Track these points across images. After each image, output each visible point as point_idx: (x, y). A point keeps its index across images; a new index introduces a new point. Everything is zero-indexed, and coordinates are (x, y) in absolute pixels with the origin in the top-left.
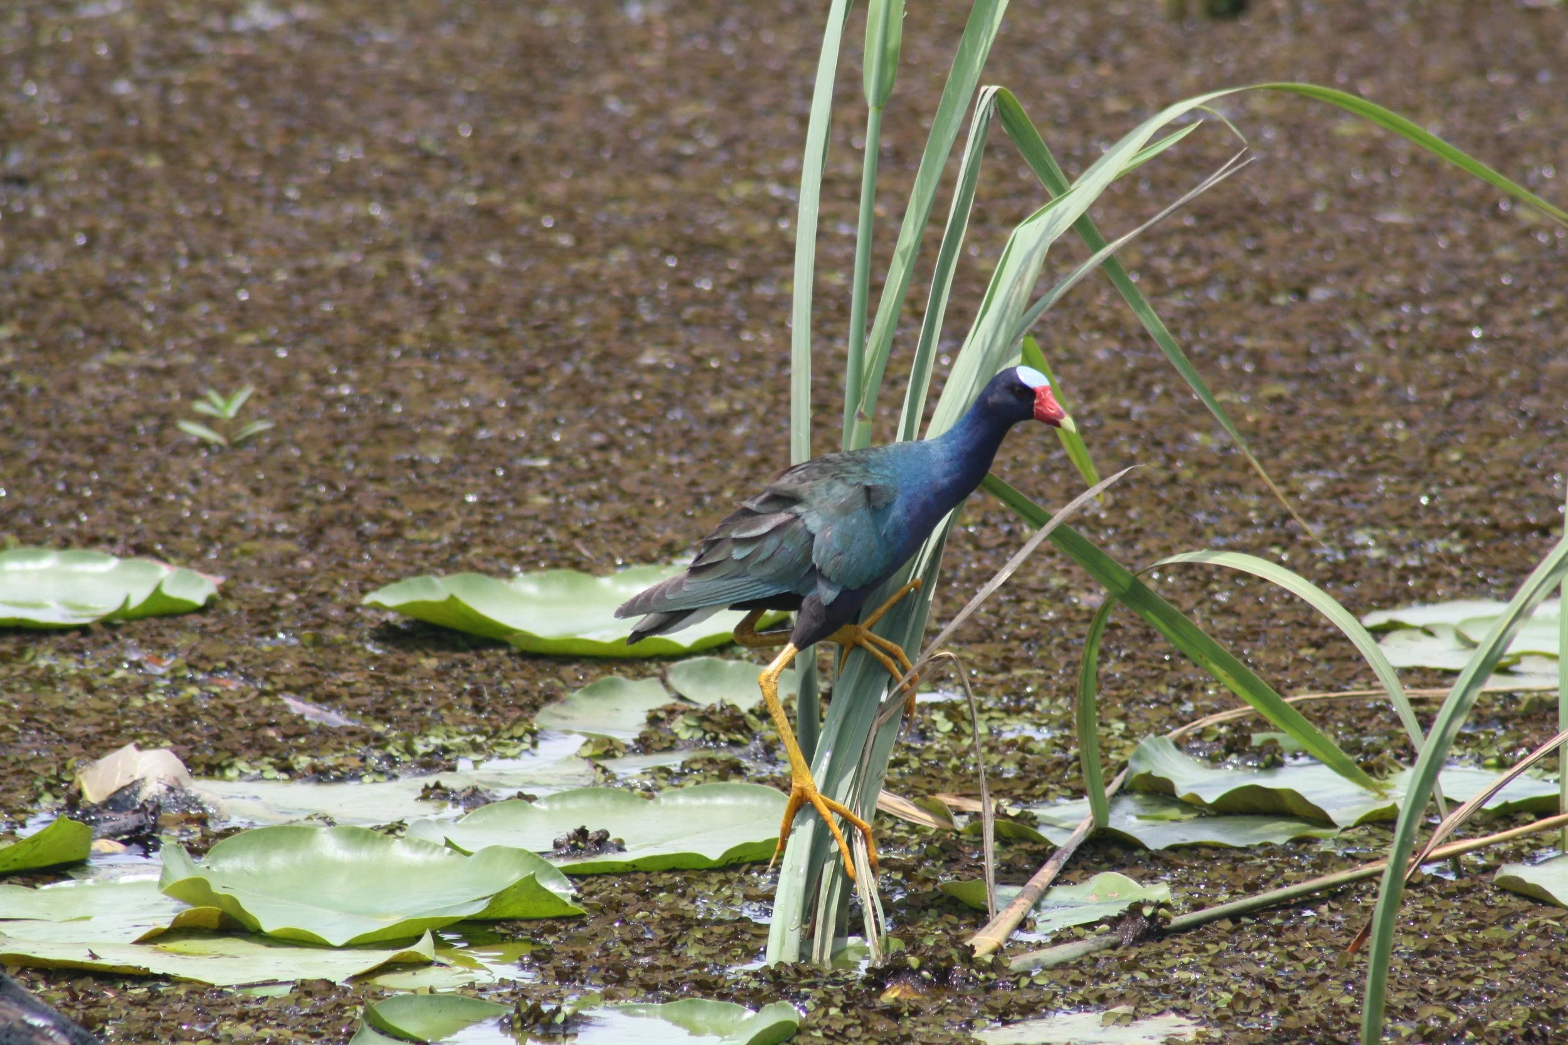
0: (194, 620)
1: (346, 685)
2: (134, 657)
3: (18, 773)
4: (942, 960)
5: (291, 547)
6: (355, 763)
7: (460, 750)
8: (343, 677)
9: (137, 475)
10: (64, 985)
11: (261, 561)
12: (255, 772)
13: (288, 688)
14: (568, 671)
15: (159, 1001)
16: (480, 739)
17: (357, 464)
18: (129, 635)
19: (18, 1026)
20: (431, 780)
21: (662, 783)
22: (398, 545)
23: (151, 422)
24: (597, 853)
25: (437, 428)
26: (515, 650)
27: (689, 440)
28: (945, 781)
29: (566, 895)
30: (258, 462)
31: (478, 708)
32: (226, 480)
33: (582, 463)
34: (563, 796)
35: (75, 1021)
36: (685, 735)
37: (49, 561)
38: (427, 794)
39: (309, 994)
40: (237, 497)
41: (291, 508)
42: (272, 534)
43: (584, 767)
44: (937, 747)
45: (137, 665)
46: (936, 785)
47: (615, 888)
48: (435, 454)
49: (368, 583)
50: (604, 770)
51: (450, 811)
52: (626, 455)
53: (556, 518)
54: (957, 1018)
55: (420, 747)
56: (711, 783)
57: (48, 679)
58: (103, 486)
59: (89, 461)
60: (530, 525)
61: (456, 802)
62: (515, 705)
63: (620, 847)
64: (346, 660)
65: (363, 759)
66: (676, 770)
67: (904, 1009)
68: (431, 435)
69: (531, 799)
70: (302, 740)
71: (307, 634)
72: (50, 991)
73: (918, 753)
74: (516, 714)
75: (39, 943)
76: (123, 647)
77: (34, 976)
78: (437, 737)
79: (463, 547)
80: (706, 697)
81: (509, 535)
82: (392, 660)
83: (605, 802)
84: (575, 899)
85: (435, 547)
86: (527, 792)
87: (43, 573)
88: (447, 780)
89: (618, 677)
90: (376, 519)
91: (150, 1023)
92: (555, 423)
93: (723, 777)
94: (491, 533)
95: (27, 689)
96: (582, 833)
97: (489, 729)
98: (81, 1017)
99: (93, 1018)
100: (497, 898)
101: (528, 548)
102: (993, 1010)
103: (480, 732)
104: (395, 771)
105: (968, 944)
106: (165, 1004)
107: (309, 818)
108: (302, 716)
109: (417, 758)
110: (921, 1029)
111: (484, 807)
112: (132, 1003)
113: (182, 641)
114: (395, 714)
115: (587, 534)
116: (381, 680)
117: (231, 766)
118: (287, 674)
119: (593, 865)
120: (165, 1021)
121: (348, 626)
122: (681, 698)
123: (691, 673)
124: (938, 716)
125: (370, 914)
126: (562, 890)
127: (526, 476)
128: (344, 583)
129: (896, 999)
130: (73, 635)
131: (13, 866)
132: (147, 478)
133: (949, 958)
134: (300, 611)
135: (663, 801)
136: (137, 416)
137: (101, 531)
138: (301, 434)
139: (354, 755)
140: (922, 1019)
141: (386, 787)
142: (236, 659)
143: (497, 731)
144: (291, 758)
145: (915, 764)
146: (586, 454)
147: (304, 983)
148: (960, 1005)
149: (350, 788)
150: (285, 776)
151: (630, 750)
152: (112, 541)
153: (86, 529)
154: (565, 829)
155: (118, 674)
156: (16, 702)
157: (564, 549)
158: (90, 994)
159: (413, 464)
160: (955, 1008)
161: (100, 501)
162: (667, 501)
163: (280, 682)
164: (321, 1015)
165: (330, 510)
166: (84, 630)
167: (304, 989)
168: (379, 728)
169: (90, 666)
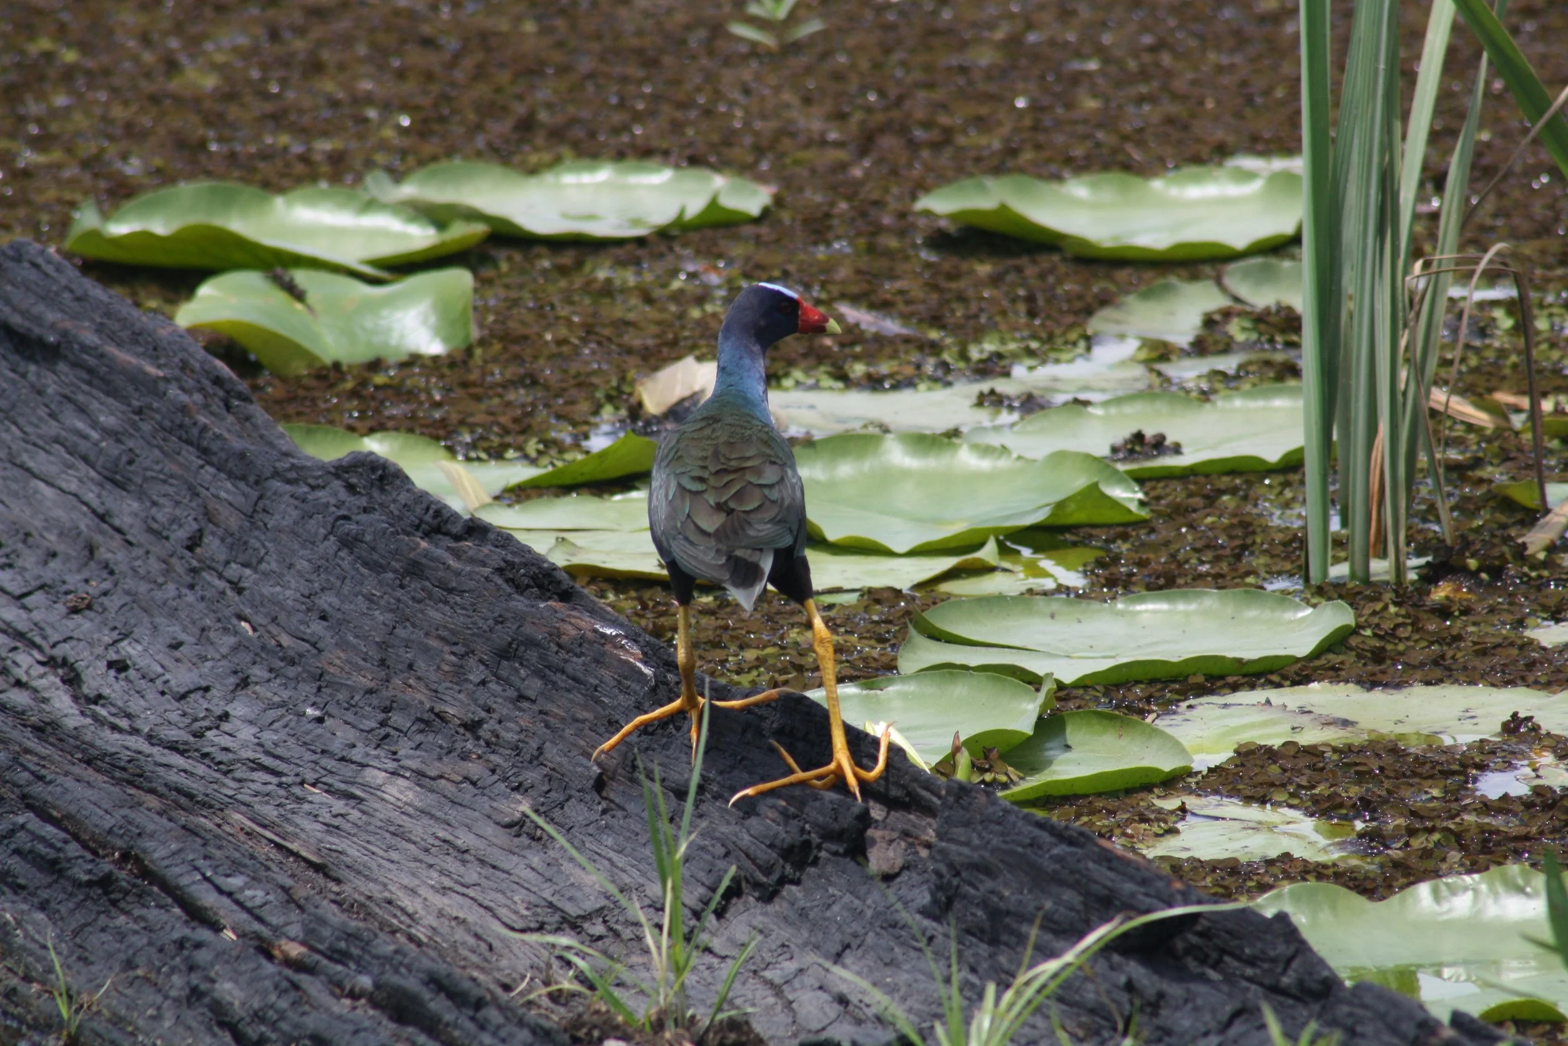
0: (748, 230)
1: (901, 292)
2: (691, 268)
3: (579, 385)
4: (1496, 558)
5: (841, 155)
6: (909, 370)
7: (1015, 357)
8: (899, 285)
9: (688, 87)
10: (633, 594)
11: (813, 171)
12: (811, 381)
13: (843, 296)
14: (1122, 275)
15: (728, 610)
16: (1034, 345)
17: (908, 72)
18: (685, 245)
19: (590, 635)
20: (985, 386)
21: (1219, 386)
22: (948, 152)
23: (702, 33)
24: (1154, 457)
25: (986, 34)
26: (1069, 255)
27: (1240, 39)
28: (1504, 378)
29: (1131, 500)
30: (808, 70)
31: (1032, 314)
32: (778, 89)
33: (1132, 65)
34: (1118, 401)
35: (645, 630)
36: (1240, 337)
37: (604, 174)
38: (981, 400)
39: (878, 601)
40: (788, 106)
41: (841, 117)
42: (823, 143)
43: (1139, 371)
44: (1497, 344)
45: (692, 276)
46: (1494, 382)
47: (1177, 493)
48: (984, 57)
49: (921, 187)
50: (1159, 374)
51: (1006, 417)
52: (1177, 55)
53: (1107, 120)
54: (1508, 617)
55: (975, 353)
56: (1267, 385)
57: (607, 291)
58: (655, 98)
59: (640, 73)
60: (1081, 129)
61: (1011, 408)
62: (1069, 311)
63: (1177, 449)
64: (901, 267)
65: (918, 367)
66: (1231, 372)
67: (1455, 608)
68: (978, 41)
69: (1086, 403)
70: (858, 349)
71: (862, 242)
72: (619, 600)
73: (1477, 351)
74: (1070, 319)
75: (608, 553)
76: (679, 258)
77: (604, 585)
78: (991, 342)
79: (1013, 152)
80: (1262, 298)
81: (1060, 139)
82: (947, 266)
83: (1161, 406)
84: (1142, 503)
85: (985, 153)
86: (1082, 396)
87: (598, 186)
88: (1002, 386)
89: (1173, 280)
90: (927, 125)
91: (718, 632)
92: (1104, 25)
93: (1280, 378)
94: (1041, 138)
95: (587, 301)
96: (1139, 437)
97: (1044, 335)
98: (651, 626)
99: (663, 626)
100: (1060, 506)
101: (1078, 152)
102: (1545, 608)
103: (1034, 337)
104: (950, 378)
105: (1520, 541)
106: (733, 613)
107: (865, 426)
108: (857, 325)
109: (972, 365)
110: (1471, 629)
111: (1041, 413)
112: (701, 612)
113: (738, 250)
114: (950, 320)
115: (1138, 137)
116: (935, 287)
117: (787, 375)
118: (843, 282)
119: (1151, 469)
120: (734, 629)
121: (902, 233)
122: (1237, 299)
123: (1246, 274)
124: (1499, 313)
125: (937, 521)
126: (1128, 496)
127: (1077, 78)
128: (895, 190)
129: (1447, 598)
130: (629, 247)
131: (580, 479)
132: (699, 89)
133: (1502, 556)
134: (853, 220)
135: (1220, 404)
136: (688, 27)
137: (656, 143)
138: (851, 42)
139: (909, 363)
140: (1472, 618)
141: (940, 395)
142: (791, 268)
143: (1051, 338)
144: (847, 367)
145: (1473, 361)
146: (1137, 57)
147: (870, 591)
148: (1511, 604)
149: (905, 397)
150: (840, 385)
151: (1184, 353)
152: (666, 153)
153: (639, 142)
154: (1122, 433)
155: (676, 285)
156: (574, 313)
157: (1115, 151)
158: (659, 603)
159: (963, 70)
160: (1506, 607)
161: (651, 113)
162: (1219, 102)
163: (835, 290)
164: (890, 622)
165: (879, 118)
166: (640, 241)
167: (873, 596)
168: (934, 335)
169: (648, 277)
